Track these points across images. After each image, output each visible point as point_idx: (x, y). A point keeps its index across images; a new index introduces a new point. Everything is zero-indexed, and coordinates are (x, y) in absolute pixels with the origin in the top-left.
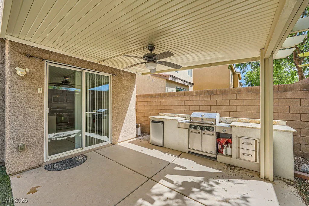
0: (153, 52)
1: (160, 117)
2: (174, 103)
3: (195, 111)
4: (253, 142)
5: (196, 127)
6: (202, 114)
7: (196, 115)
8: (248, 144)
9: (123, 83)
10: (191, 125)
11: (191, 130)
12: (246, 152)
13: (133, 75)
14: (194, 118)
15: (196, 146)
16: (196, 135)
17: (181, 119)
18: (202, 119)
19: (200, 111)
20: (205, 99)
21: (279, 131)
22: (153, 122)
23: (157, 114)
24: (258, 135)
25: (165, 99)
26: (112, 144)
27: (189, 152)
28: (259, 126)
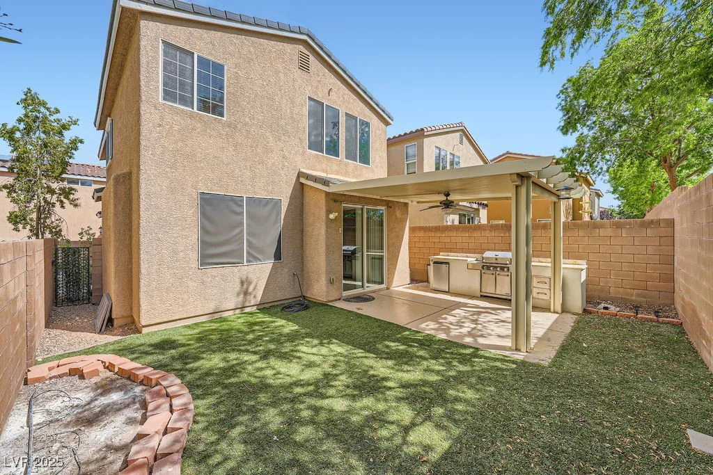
0: (449, 198)
1: (442, 256)
2: (460, 240)
3: (488, 250)
4: (547, 280)
5: (488, 268)
6: (497, 253)
7: (489, 254)
8: (542, 282)
9: (396, 216)
10: (484, 266)
11: (483, 271)
12: (540, 291)
13: (406, 204)
14: (488, 258)
15: (489, 290)
16: (489, 277)
17: (472, 259)
18: (496, 259)
19: (495, 250)
20: (502, 235)
21: (571, 268)
22: (435, 263)
23: (438, 254)
24: (549, 273)
25: (447, 233)
26: (388, 289)
27: (481, 296)
28: (550, 265)
